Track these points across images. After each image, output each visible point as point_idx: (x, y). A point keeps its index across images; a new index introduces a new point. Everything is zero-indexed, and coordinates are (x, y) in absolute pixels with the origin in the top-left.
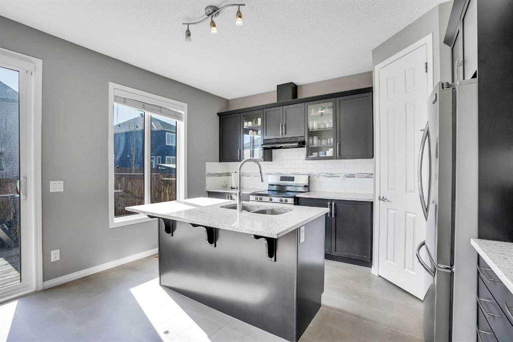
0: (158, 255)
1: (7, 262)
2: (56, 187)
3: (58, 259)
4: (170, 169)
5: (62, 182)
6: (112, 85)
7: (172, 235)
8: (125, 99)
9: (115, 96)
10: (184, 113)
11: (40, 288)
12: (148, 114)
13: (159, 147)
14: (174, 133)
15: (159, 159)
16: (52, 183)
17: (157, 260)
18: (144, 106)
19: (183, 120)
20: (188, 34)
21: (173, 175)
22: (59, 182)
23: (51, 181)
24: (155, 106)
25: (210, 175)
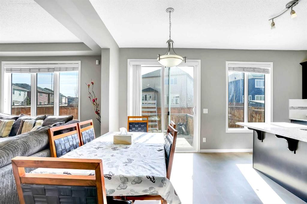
0: (252, 153)
1: (186, 140)
2: (206, 111)
3: (205, 142)
4: (260, 104)
5: (207, 109)
6: (227, 63)
7: (262, 141)
8: (234, 68)
9: (229, 67)
10: (271, 69)
11: (199, 152)
12: (246, 73)
13: (253, 91)
14: (263, 79)
15: (250, 97)
16: (204, 109)
17: (252, 155)
18: (244, 69)
19: (270, 74)
20: (273, 24)
21: (263, 107)
22: (206, 109)
23: (204, 108)
24: (251, 68)
25: (293, 108)
